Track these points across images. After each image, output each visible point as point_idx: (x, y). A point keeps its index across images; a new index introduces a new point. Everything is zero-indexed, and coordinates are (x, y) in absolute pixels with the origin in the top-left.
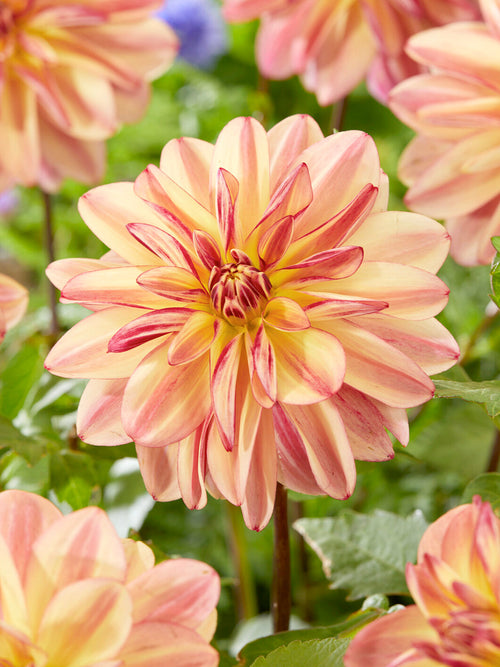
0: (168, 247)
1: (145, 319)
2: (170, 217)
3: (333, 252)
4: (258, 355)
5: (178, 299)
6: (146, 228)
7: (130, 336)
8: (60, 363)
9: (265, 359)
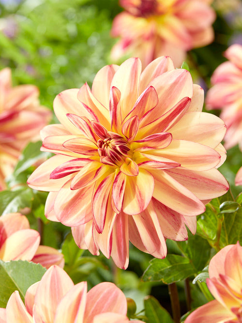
0: (83, 126)
1: (68, 163)
2: (89, 110)
3: (157, 135)
4: (115, 186)
5: (84, 154)
6: (74, 117)
7: (60, 172)
8: (35, 181)
9: (118, 189)
